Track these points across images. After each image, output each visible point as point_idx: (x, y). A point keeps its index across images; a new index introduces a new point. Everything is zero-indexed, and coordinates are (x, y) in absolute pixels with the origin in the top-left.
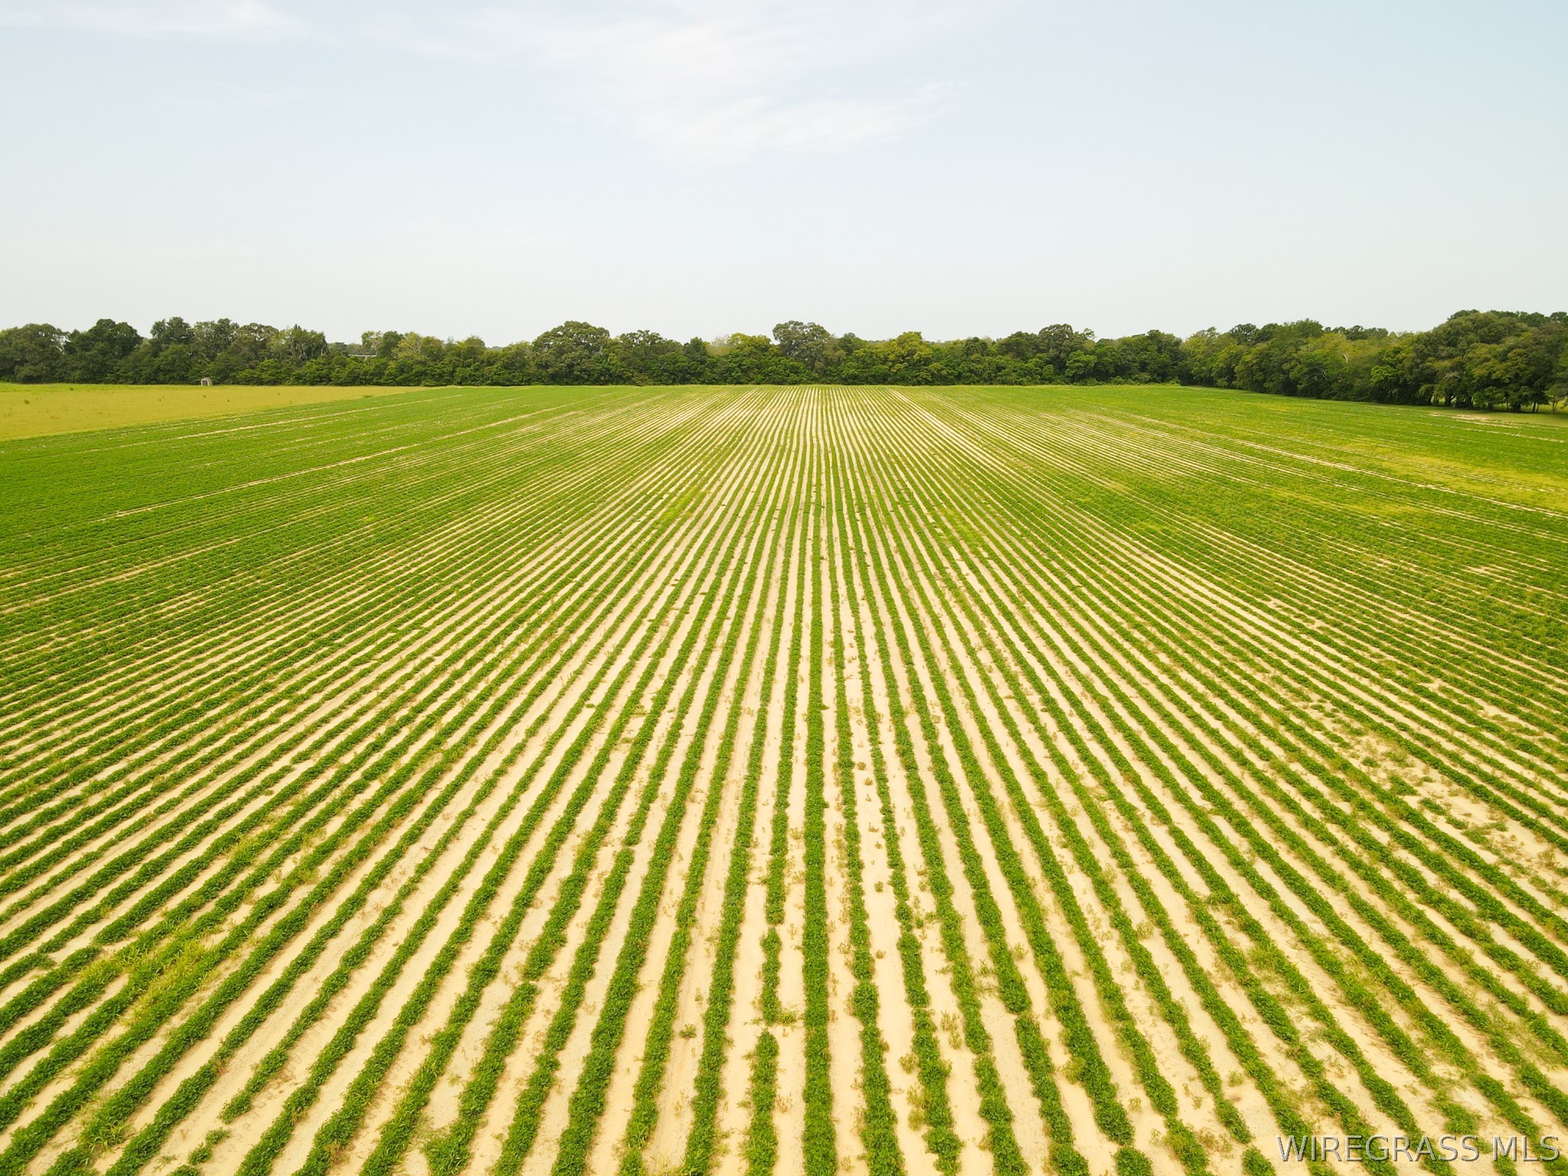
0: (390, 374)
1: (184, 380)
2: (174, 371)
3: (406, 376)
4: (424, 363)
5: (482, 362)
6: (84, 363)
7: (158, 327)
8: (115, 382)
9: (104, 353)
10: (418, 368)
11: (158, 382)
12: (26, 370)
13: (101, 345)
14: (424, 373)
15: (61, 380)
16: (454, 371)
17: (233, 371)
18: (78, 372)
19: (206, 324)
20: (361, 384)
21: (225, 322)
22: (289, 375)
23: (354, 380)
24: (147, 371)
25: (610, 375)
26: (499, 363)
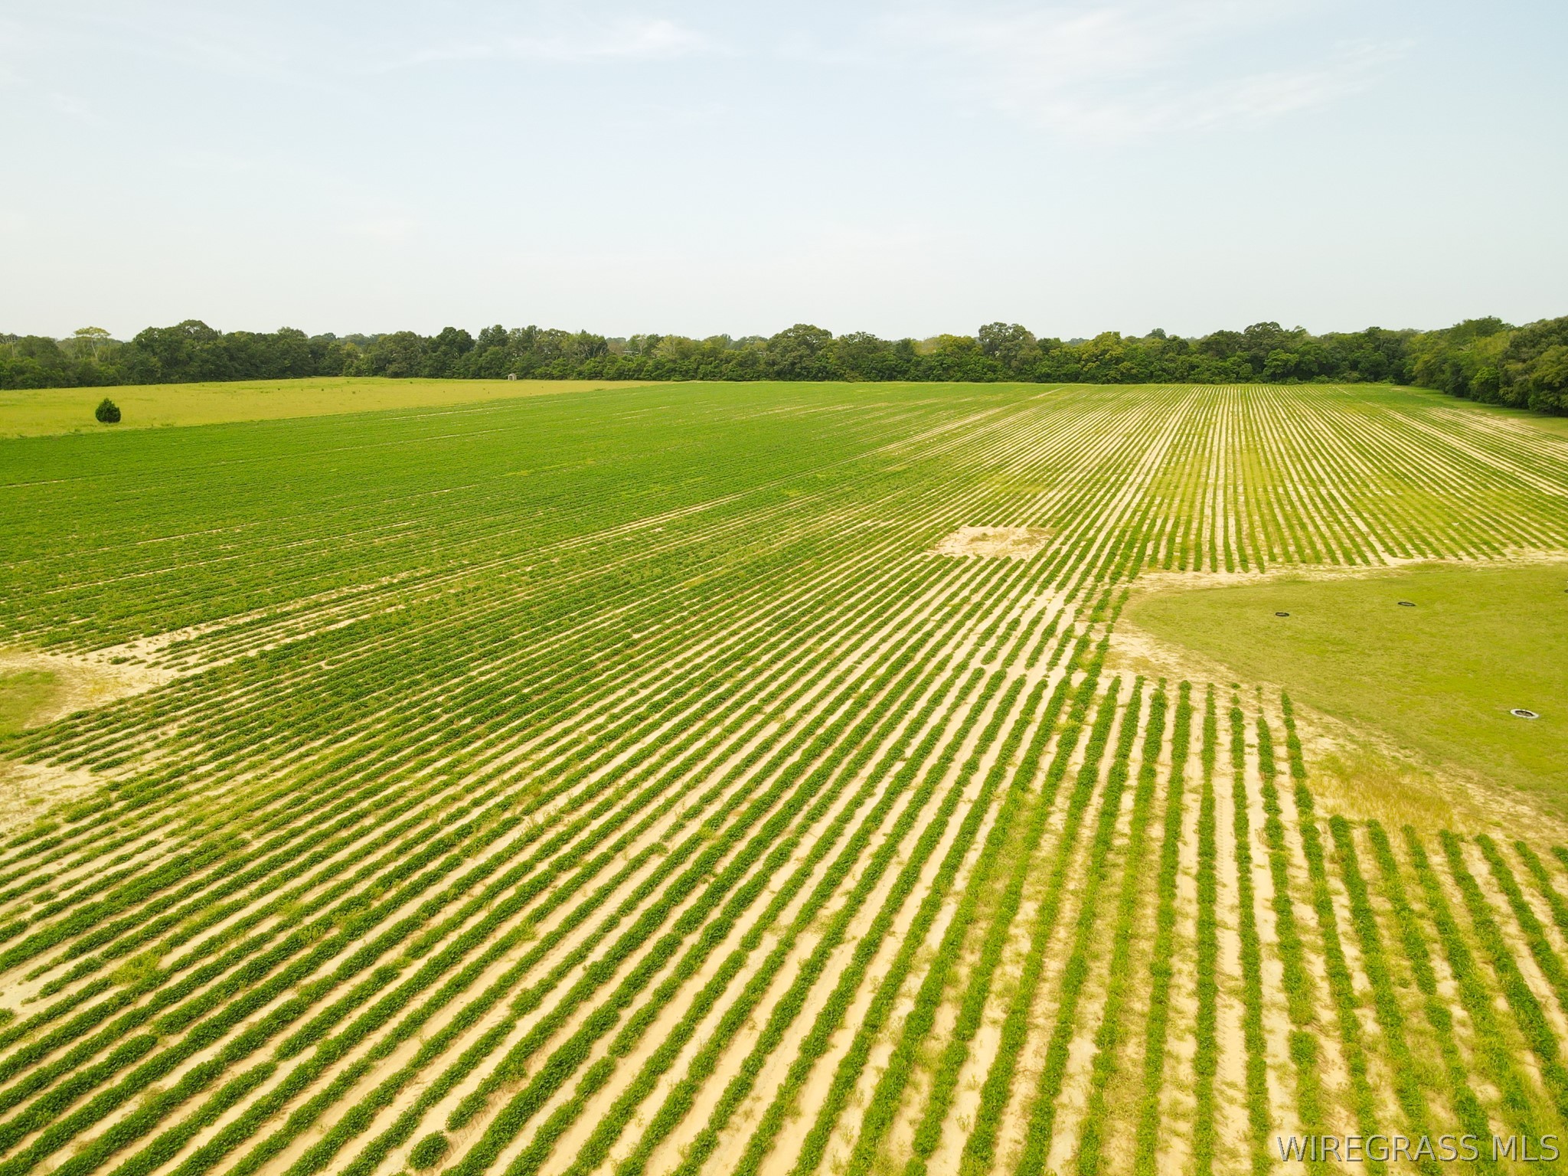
0: (648, 371)
1: (498, 376)
2: (491, 368)
3: (661, 373)
6: (430, 362)
7: (484, 332)
8: (451, 377)
9: (445, 354)
11: (481, 378)
13: (443, 348)
15: (417, 375)
16: (698, 368)
17: (533, 368)
18: (428, 369)
19: (518, 330)
20: (625, 379)
21: (532, 328)
22: (573, 372)
23: (621, 376)
25: (827, 372)
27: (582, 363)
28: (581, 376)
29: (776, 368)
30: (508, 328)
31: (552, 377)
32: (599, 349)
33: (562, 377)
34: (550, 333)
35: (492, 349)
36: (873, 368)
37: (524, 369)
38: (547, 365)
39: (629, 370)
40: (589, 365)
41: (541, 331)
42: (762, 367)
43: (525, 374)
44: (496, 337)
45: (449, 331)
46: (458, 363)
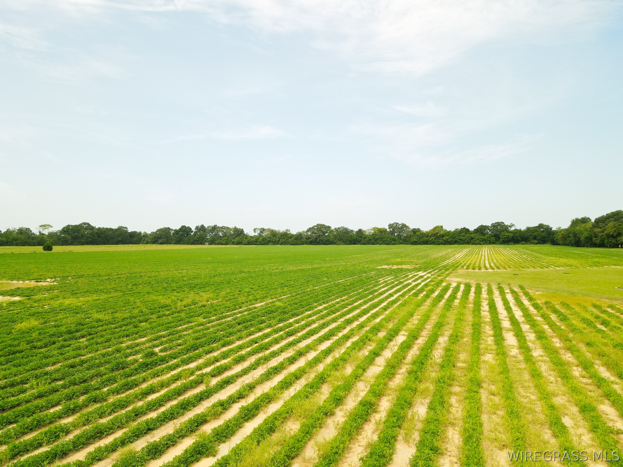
0: (260, 242)
1: (201, 243)
2: (199, 241)
3: (265, 242)
4: (270, 238)
5: (288, 237)
6: (176, 238)
7: (197, 227)
8: (183, 244)
9: (181, 235)
10: (269, 239)
11: (195, 244)
12: (160, 241)
13: (181, 233)
14: (270, 241)
15: (170, 244)
16: (279, 240)
17: (215, 240)
18: (174, 241)
19: (210, 226)
20: (251, 245)
21: (215, 226)
22: (231, 242)
23: (249, 243)
24: (192, 241)
25: (330, 242)
26: (293, 238)
27: (234, 239)
28: (233, 243)
29: (310, 240)
31: (222, 244)
32: (241, 233)
33: (226, 244)
34: (222, 228)
35: (199, 233)
36: (348, 240)
38: (221, 240)
39: (252, 241)
40: (237, 239)
41: (219, 227)
42: (304, 240)
43: (212, 243)
44: (202, 229)
45: (183, 227)
46: (186, 239)
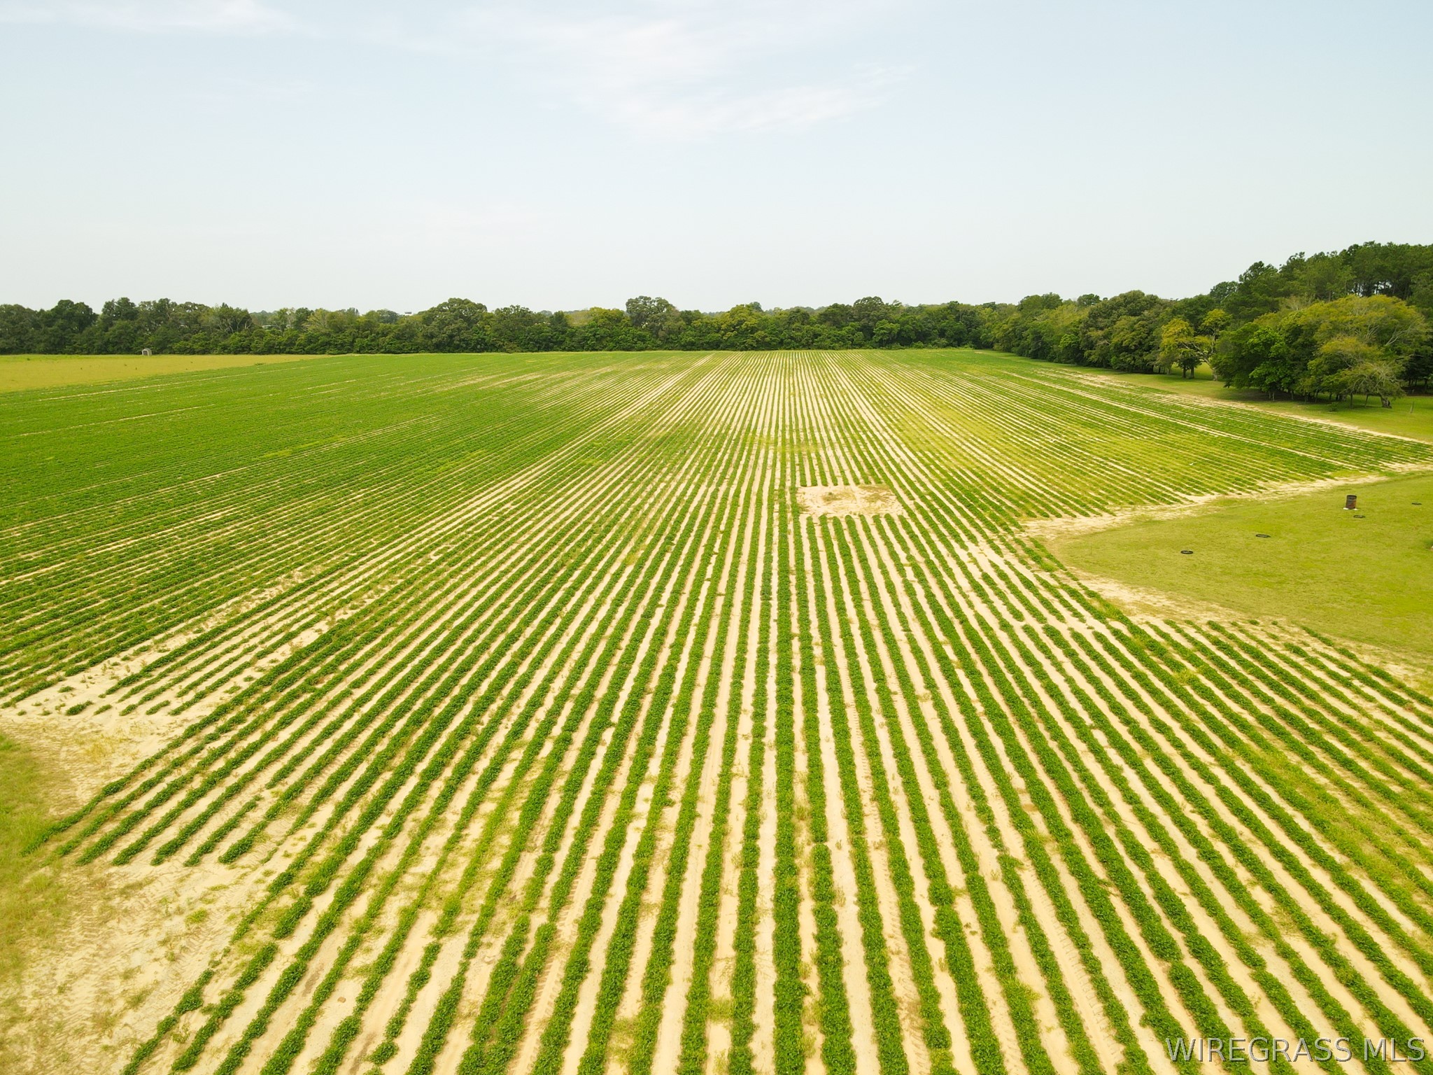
0: (300, 345)
1: (129, 351)
2: (121, 343)
3: (315, 346)
4: (328, 335)
5: (378, 334)
6: (46, 337)
7: (109, 306)
8: (72, 353)
9: (63, 328)
11: (108, 353)
14: (328, 343)
17: (169, 342)
19: (149, 303)
20: (276, 353)
21: (164, 302)
22: (217, 346)
25: (486, 344)
27: (225, 337)
28: (225, 350)
29: (434, 340)
30: (136, 301)
31: (193, 352)
32: (243, 323)
33: (205, 352)
34: (185, 307)
35: (119, 323)
36: (530, 340)
37: (159, 343)
38: (186, 340)
39: (280, 343)
40: (234, 338)
41: (174, 305)
42: (420, 340)
43: (161, 348)
44: (122, 310)
45: (64, 304)
46: (79, 338)
